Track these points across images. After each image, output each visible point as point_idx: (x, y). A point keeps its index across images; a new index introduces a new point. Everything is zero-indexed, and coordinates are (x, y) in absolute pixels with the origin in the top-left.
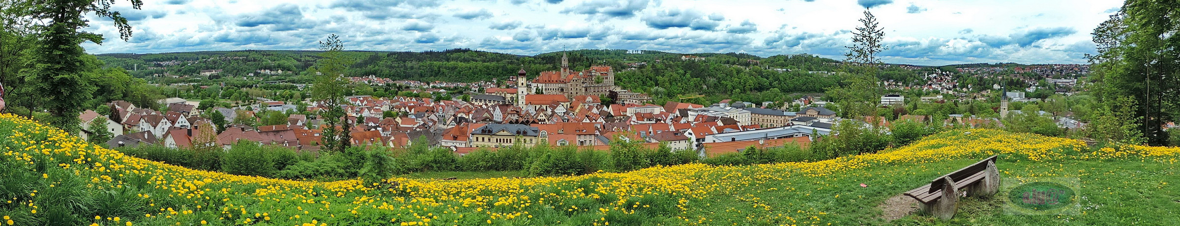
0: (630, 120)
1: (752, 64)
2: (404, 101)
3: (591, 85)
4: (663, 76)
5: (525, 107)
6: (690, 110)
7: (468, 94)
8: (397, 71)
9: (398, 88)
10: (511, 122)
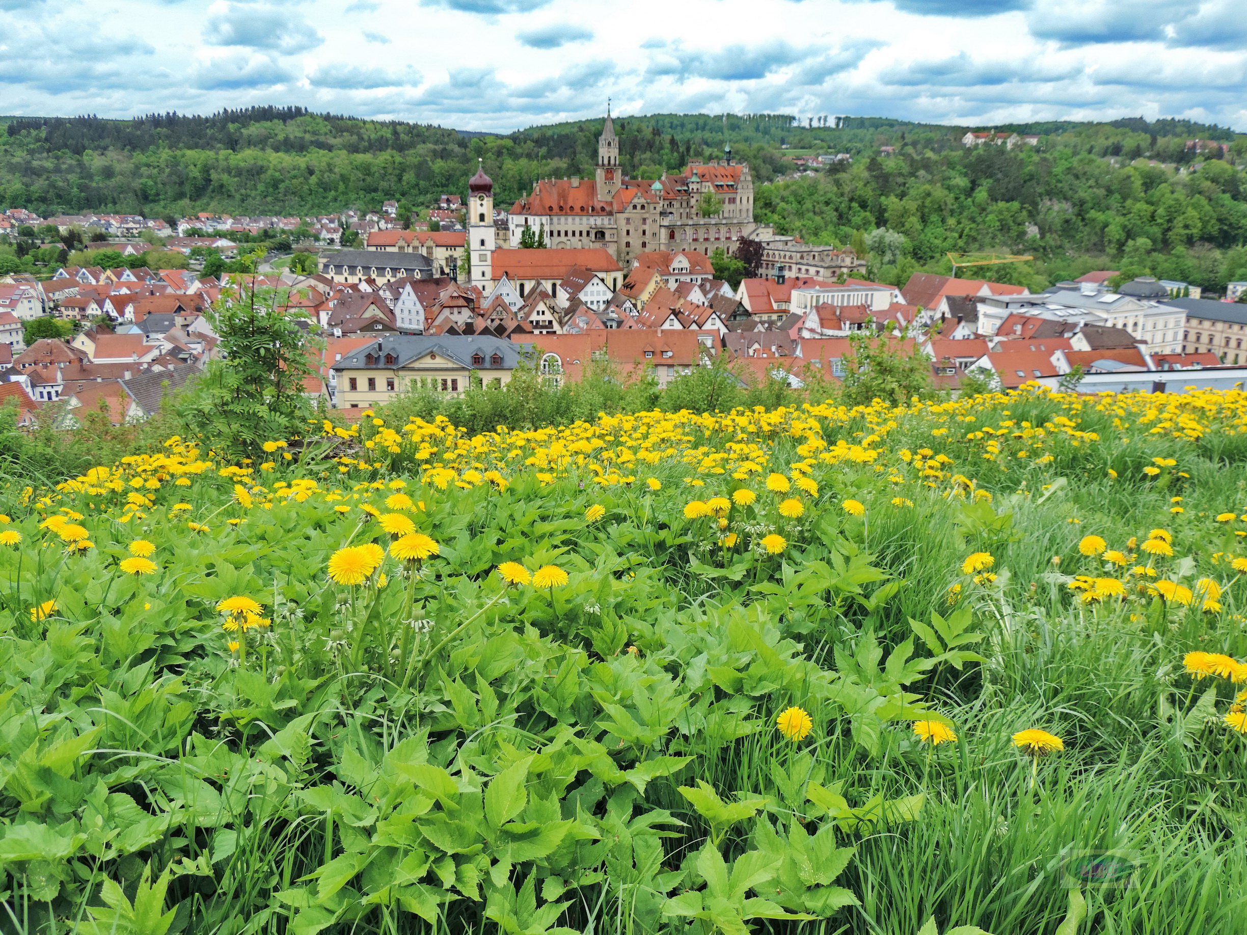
0: (799, 324)
1: (1202, 154)
2: (94, 282)
3: (685, 221)
4: (902, 196)
5: (490, 286)
6: (983, 300)
7: (307, 250)
8: (53, 185)
9: (64, 240)
10: (452, 331)
